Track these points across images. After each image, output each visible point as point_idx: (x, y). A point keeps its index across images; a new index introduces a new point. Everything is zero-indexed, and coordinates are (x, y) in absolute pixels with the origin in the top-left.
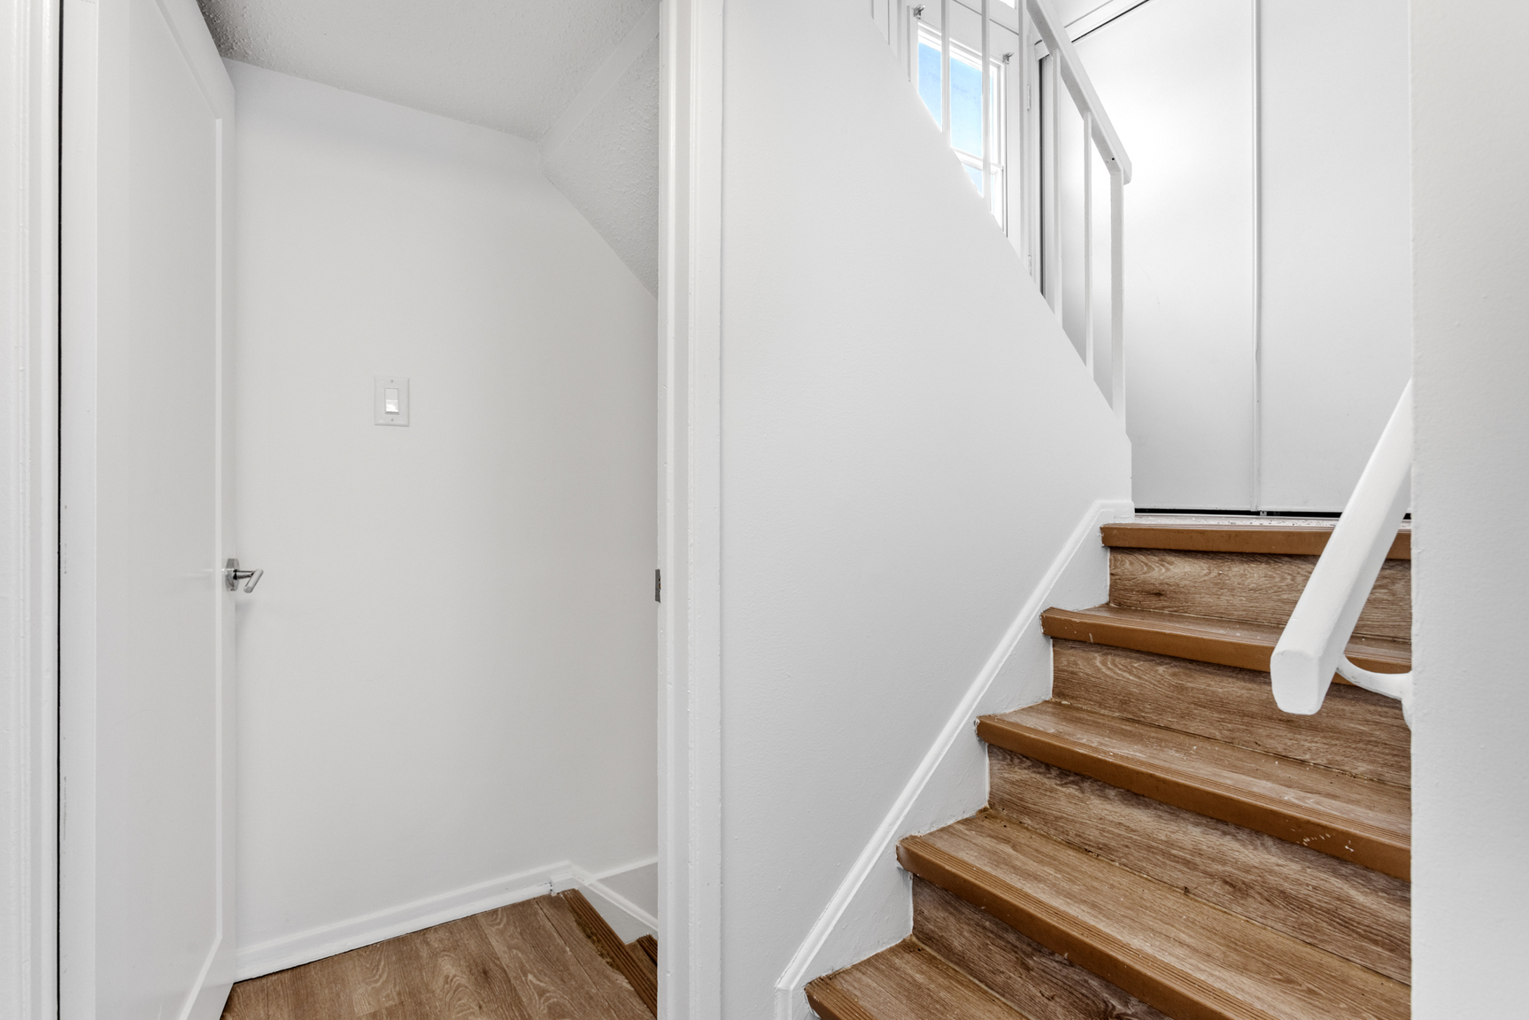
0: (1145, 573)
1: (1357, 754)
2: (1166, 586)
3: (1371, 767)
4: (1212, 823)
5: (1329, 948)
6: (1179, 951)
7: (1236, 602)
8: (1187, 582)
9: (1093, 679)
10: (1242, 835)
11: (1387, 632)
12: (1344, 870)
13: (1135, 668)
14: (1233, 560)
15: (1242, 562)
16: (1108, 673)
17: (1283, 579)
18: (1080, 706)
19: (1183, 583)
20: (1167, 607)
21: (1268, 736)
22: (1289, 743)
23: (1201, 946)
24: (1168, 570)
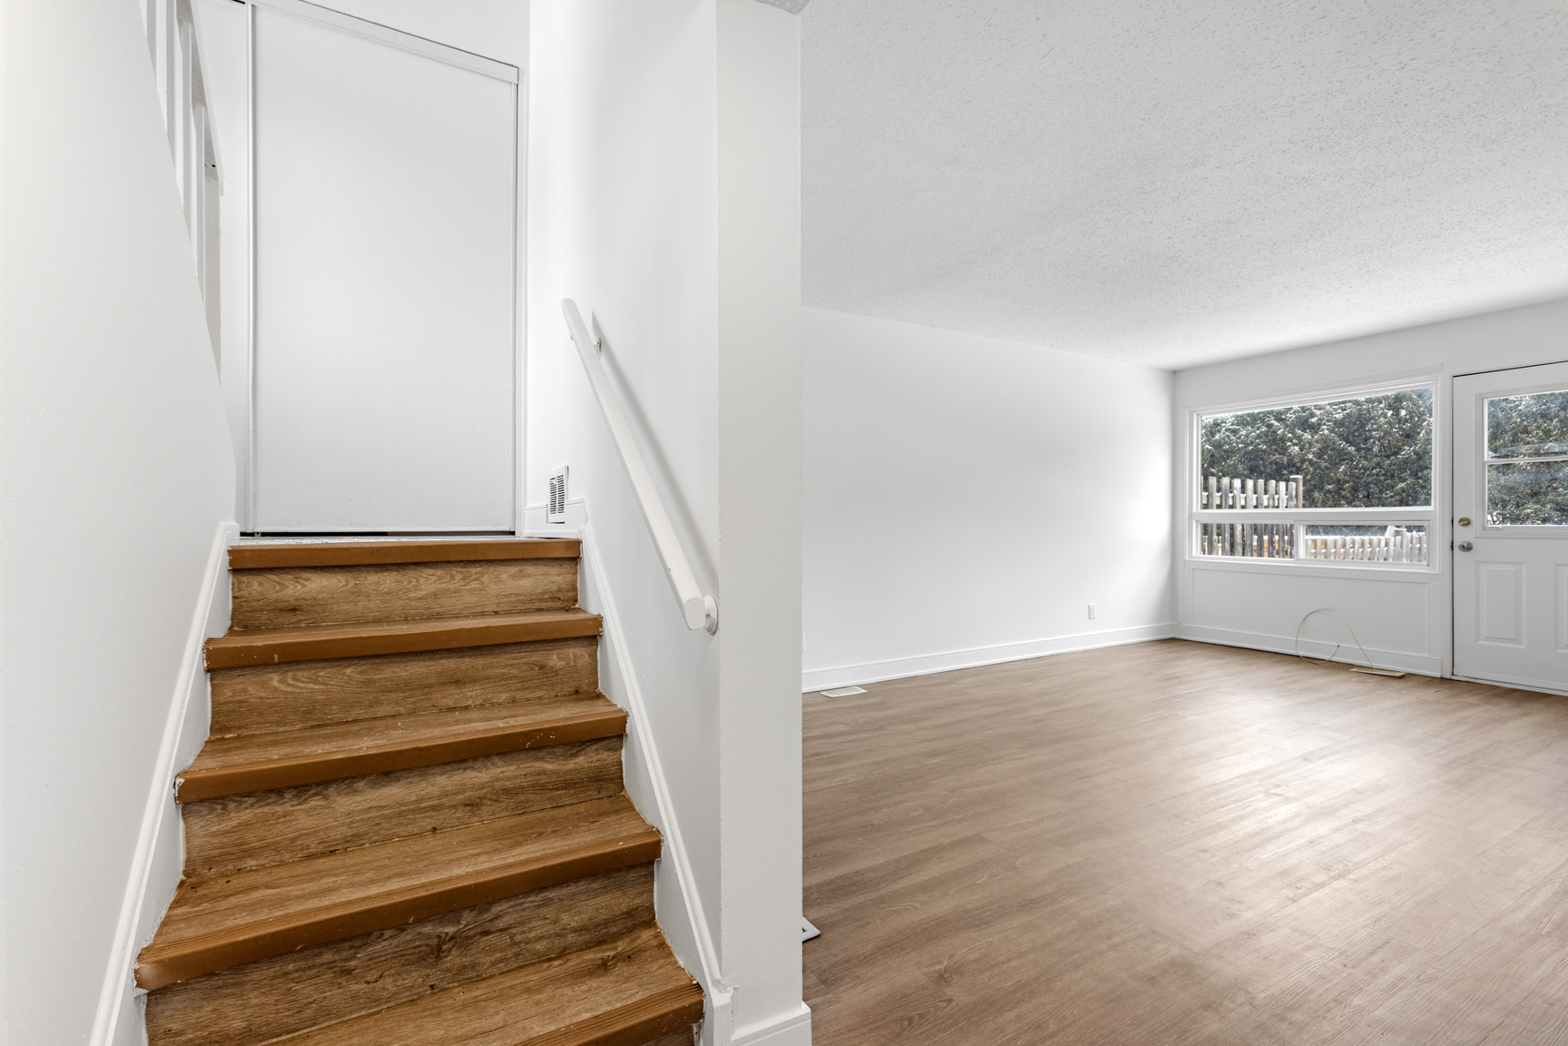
0: (277, 592)
1: (500, 689)
2: (302, 601)
3: (508, 695)
4: (455, 766)
5: (533, 809)
6: (483, 858)
7: (372, 605)
8: (325, 595)
9: (269, 701)
10: (478, 764)
11: (479, 609)
12: (541, 754)
13: (321, 676)
14: (368, 571)
15: (377, 572)
16: (289, 689)
17: (410, 582)
18: (251, 733)
19: (320, 596)
20: (302, 621)
21: (443, 697)
22: (457, 697)
23: (487, 849)
24: (304, 586)
